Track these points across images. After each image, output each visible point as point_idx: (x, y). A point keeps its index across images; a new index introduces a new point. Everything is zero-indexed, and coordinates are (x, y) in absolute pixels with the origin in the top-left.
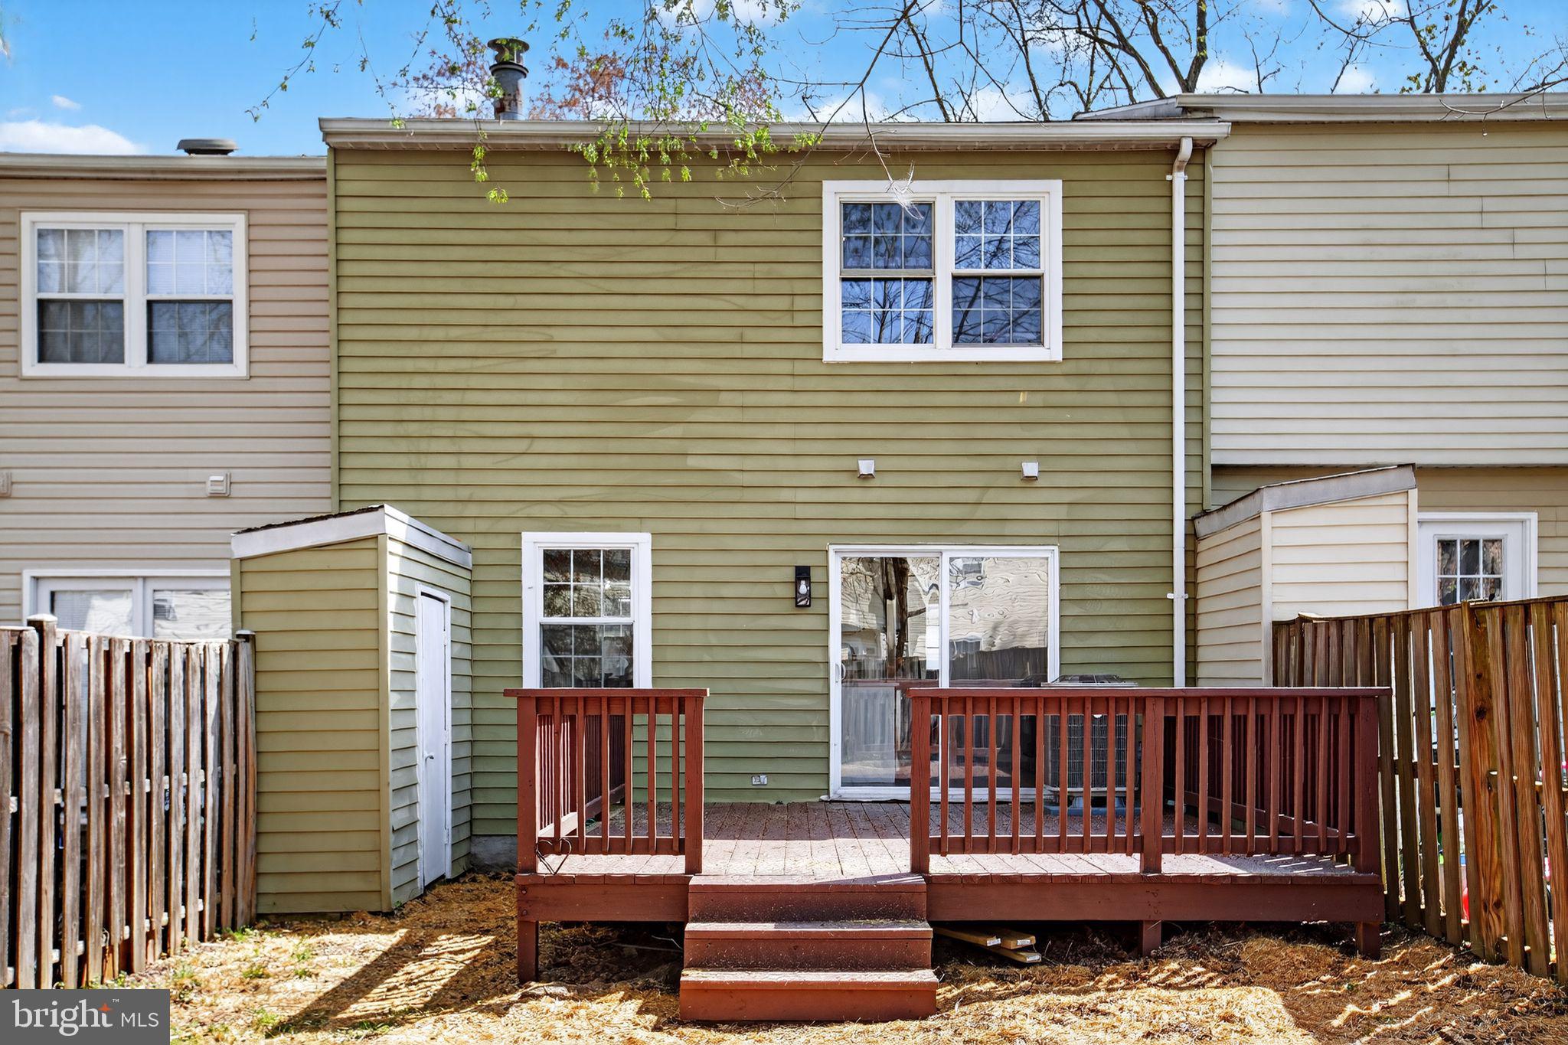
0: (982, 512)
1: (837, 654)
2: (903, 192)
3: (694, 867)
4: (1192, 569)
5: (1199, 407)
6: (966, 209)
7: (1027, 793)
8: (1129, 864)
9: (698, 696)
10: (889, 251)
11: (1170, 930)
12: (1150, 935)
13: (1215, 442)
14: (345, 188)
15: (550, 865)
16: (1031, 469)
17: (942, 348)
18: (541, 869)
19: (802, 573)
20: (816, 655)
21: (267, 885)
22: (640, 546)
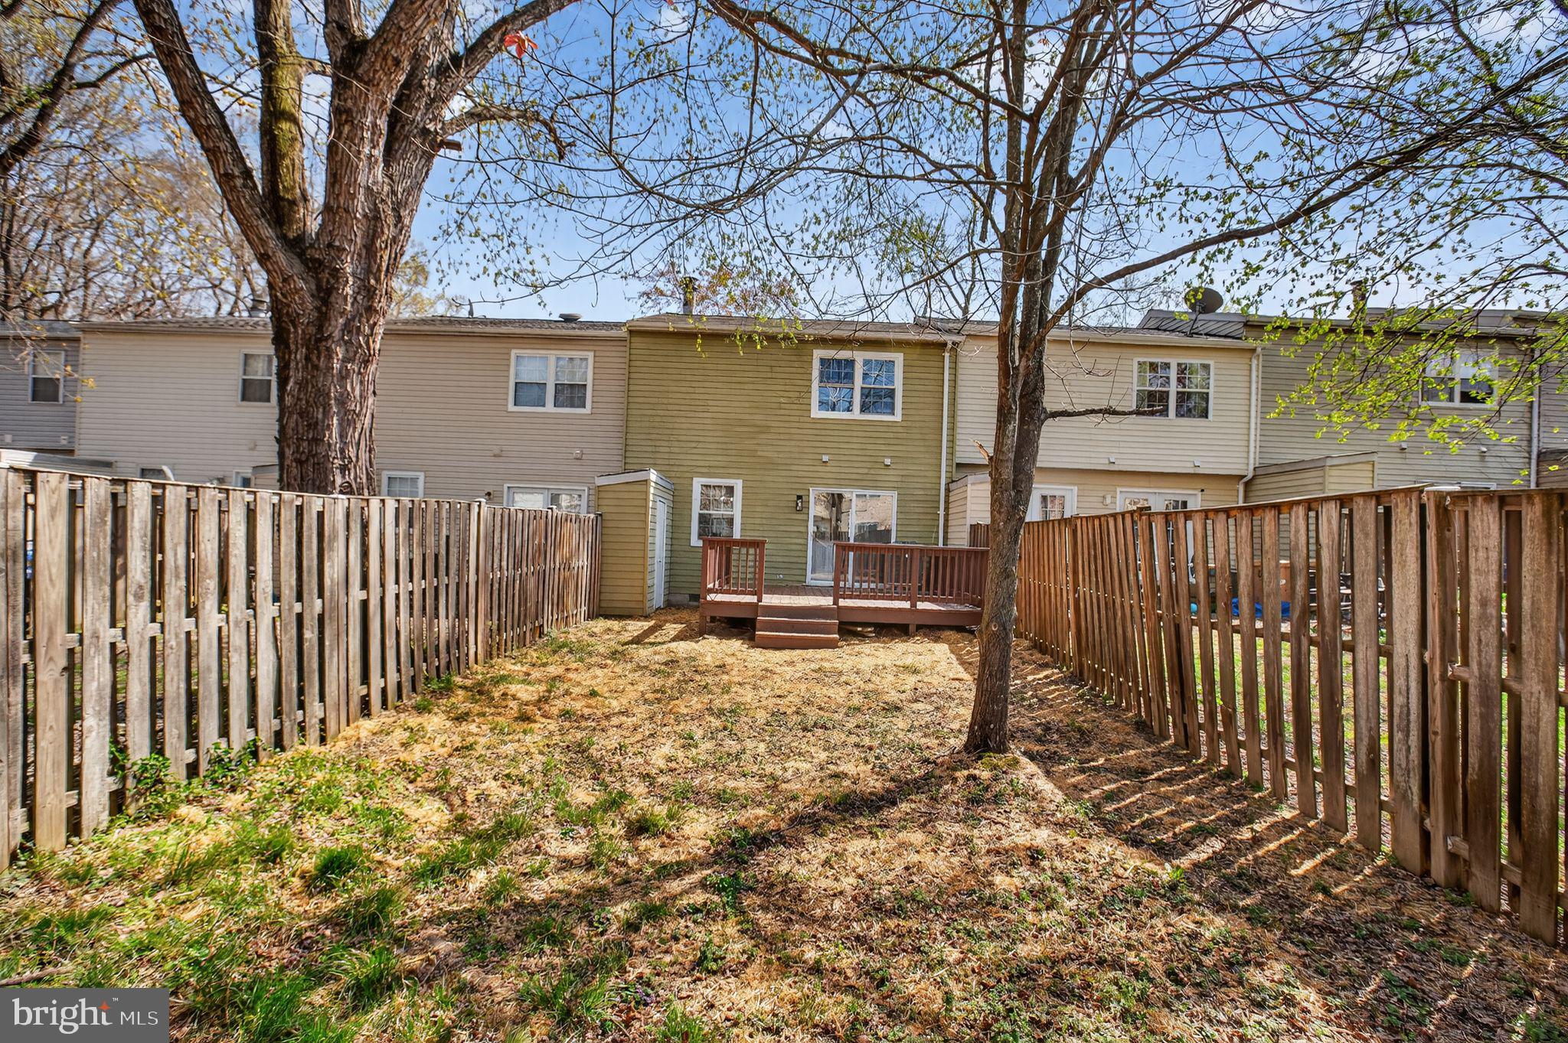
0: (869, 477)
1: (812, 528)
2: (844, 354)
3: (760, 600)
4: (947, 502)
5: (952, 441)
6: (867, 362)
7: (880, 585)
8: (907, 605)
9: (764, 543)
10: (838, 378)
11: (919, 627)
12: (912, 629)
13: (958, 454)
14: (634, 345)
15: (711, 597)
16: (888, 461)
17: (856, 414)
18: (708, 598)
19: (799, 497)
20: (802, 529)
21: (603, 604)
22: (738, 485)
